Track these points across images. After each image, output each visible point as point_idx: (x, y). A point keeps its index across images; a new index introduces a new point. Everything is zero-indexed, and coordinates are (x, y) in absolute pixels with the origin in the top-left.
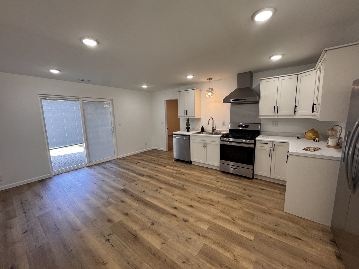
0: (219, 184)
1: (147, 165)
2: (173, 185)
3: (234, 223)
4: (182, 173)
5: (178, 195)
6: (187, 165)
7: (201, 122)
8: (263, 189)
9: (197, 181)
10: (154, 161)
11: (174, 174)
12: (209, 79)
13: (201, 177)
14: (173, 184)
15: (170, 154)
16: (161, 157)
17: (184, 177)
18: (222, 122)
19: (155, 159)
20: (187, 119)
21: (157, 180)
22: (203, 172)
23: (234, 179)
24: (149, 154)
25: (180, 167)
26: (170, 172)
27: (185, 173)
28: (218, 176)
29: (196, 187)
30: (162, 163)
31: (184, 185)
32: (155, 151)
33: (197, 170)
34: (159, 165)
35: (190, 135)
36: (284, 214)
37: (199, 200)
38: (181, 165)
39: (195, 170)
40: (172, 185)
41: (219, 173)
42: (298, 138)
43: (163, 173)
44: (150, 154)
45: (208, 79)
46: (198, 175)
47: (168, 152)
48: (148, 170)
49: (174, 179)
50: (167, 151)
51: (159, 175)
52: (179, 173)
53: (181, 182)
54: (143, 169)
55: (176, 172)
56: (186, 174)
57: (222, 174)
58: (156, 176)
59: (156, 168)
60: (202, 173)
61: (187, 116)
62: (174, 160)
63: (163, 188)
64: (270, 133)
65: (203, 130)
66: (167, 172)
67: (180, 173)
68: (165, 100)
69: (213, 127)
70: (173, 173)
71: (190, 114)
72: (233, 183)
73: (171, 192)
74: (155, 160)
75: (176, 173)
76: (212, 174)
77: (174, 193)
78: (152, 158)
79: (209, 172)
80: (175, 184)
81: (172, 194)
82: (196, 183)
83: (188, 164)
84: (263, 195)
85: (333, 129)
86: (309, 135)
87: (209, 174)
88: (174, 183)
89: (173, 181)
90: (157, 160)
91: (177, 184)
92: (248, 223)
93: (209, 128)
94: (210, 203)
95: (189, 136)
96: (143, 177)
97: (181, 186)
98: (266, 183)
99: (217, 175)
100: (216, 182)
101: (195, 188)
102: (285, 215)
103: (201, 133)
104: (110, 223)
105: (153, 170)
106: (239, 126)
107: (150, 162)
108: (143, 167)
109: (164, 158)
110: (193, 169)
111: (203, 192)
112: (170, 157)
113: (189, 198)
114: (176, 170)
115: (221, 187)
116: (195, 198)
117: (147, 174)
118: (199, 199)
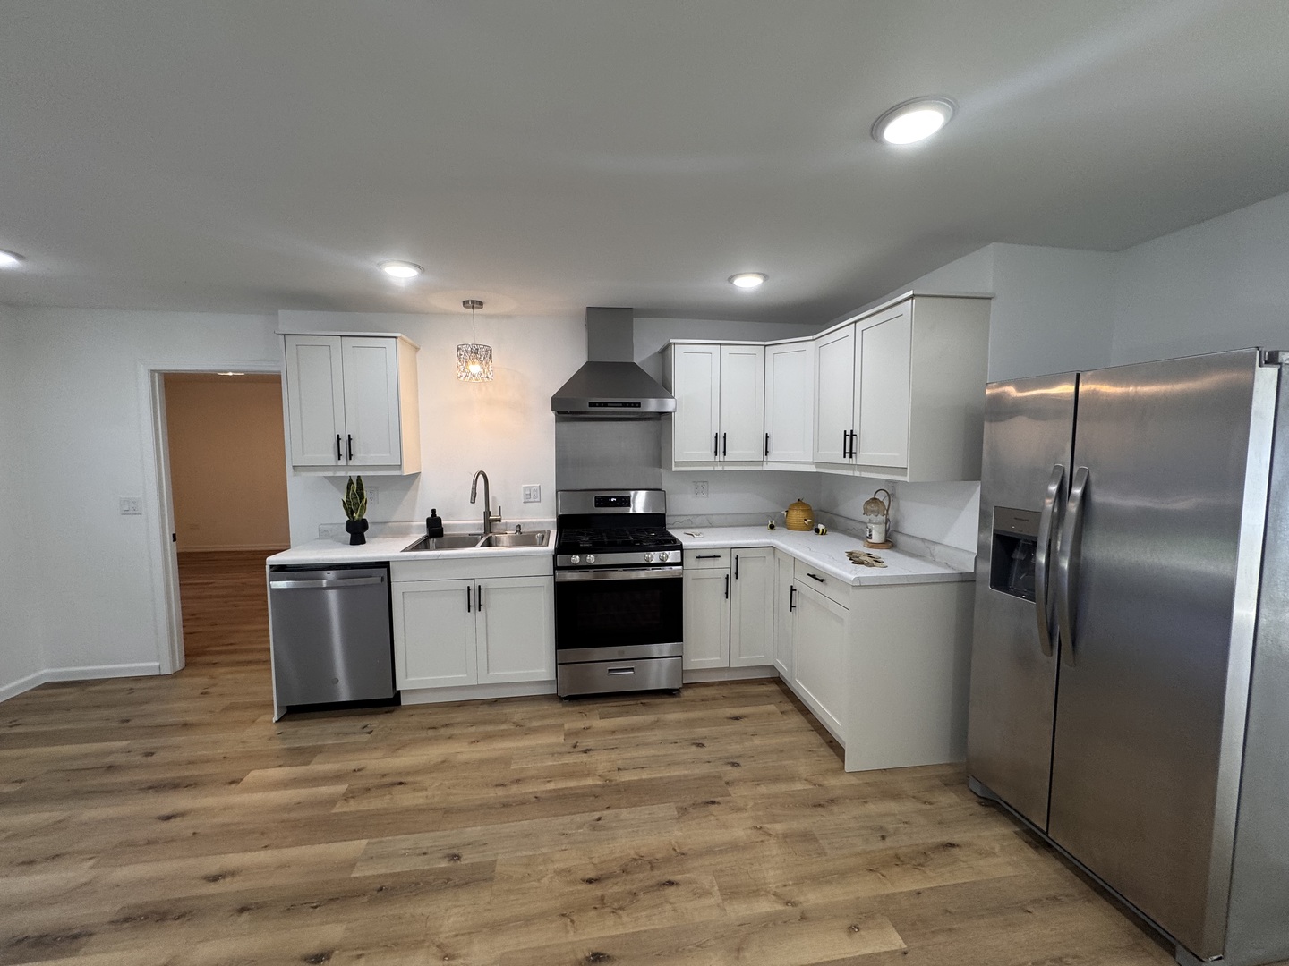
0: (602, 761)
1: (59, 825)
2: (388, 883)
3: (803, 918)
4: (388, 780)
5: (473, 931)
6: (378, 723)
7: (419, 492)
8: (737, 718)
9: (500, 792)
10: (110, 768)
11: (337, 809)
12: (473, 301)
13: (505, 761)
14: (386, 875)
15: (214, 685)
16: (159, 720)
17: (421, 801)
18: (525, 488)
19: (111, 753)
20: (351, 483)
21: (242, 910)
22: (490, 728)
23: (628, 714)
24: (26, 735)
25: (340, 750)
26: (299, 805)
27: (408, 774)
28: (566, 726)
29: (525, 825)
30: (190, 763)
31: (455, 851)
32: (70, 696)
33: (450, 731)
34: (175, 786)
35: (388, 562)
36: (853, 780)
37: (599, 893)
38: (346, 734)
39: (443, 731)
40: (384, 892)
41: (557, 707)
42: (772, 527)
43: (252, 832)
44: (30, 729)
45: (465, 303)
46: (477, 756)
47: (190, 676)
48: (94, 873)
49: (365, 842)
50: (174, 675)
51: (232, 860)
52: (368, 790)
53: (426, 840)
54: (38, 878)
55: (341, 788)
56: (418, 779)
57: (567, 709)
58: (214, 879)
59: (168, 818)
60: (489, 737)
61: (351, 463)
62: (276, 718)
63: (342, 947)
64: (690, 517)
65: (435, 527)
66: (285, 816)
67: (377, 781)
68: (153, 371)
69: (487, 513)
70: (332, 801)
71: (369, 456)
72: (644, 734)
73: (418, 944)
74: (120, 759)
75: (348, 796)
76: (535, 724)
77: (442, 938)
78: (73, 758)
79: (516, 718)
80: (400, 866)
81: (434, 950)
82: (505, 805)
83: (379, 713)
84: (757, 741)
85: (875, 499)
86: (797, 516)
87: (522, 730)
88: (383, 871)
89: (369, 858)
90: (137, 759)
91: (416, 864)
92: (829, 882)
93: (462, 519)
94: (654, 881)
95: (385, 565)
96: (74, 952)
97: (444, 864)
98: (725, 691)
99: (559, 721)
100: (584, 758)
101: (527, 835)
102: (858, 782)
103: (432, 542)
105: (149, 843)
106: (596, 502)
107: (77, 795)
108: (31, 863)
109: (185, 725)
110: (431, 733)
111: (580, 838)
112: (227, 709)
113: (543, 915)
114: (338, 777)
115: (621, 773)
116: (572, 893)
117: (110, 909)
118: (596, 891)
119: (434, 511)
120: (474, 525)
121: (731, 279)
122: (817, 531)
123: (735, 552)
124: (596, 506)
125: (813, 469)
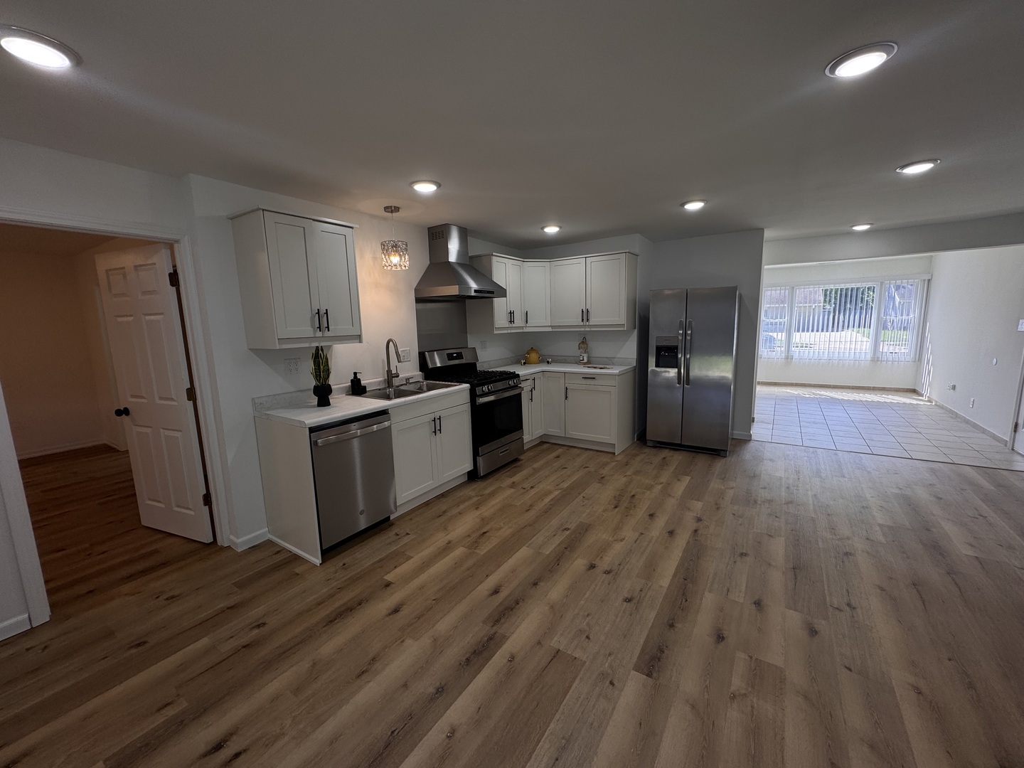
104: (815, 626)
119: (355, 374)
120: (375, 382)
121: (543, 228)
122: (548, 362)
123: (533, 376)
124: (449, 360)
125: (550, 329)
